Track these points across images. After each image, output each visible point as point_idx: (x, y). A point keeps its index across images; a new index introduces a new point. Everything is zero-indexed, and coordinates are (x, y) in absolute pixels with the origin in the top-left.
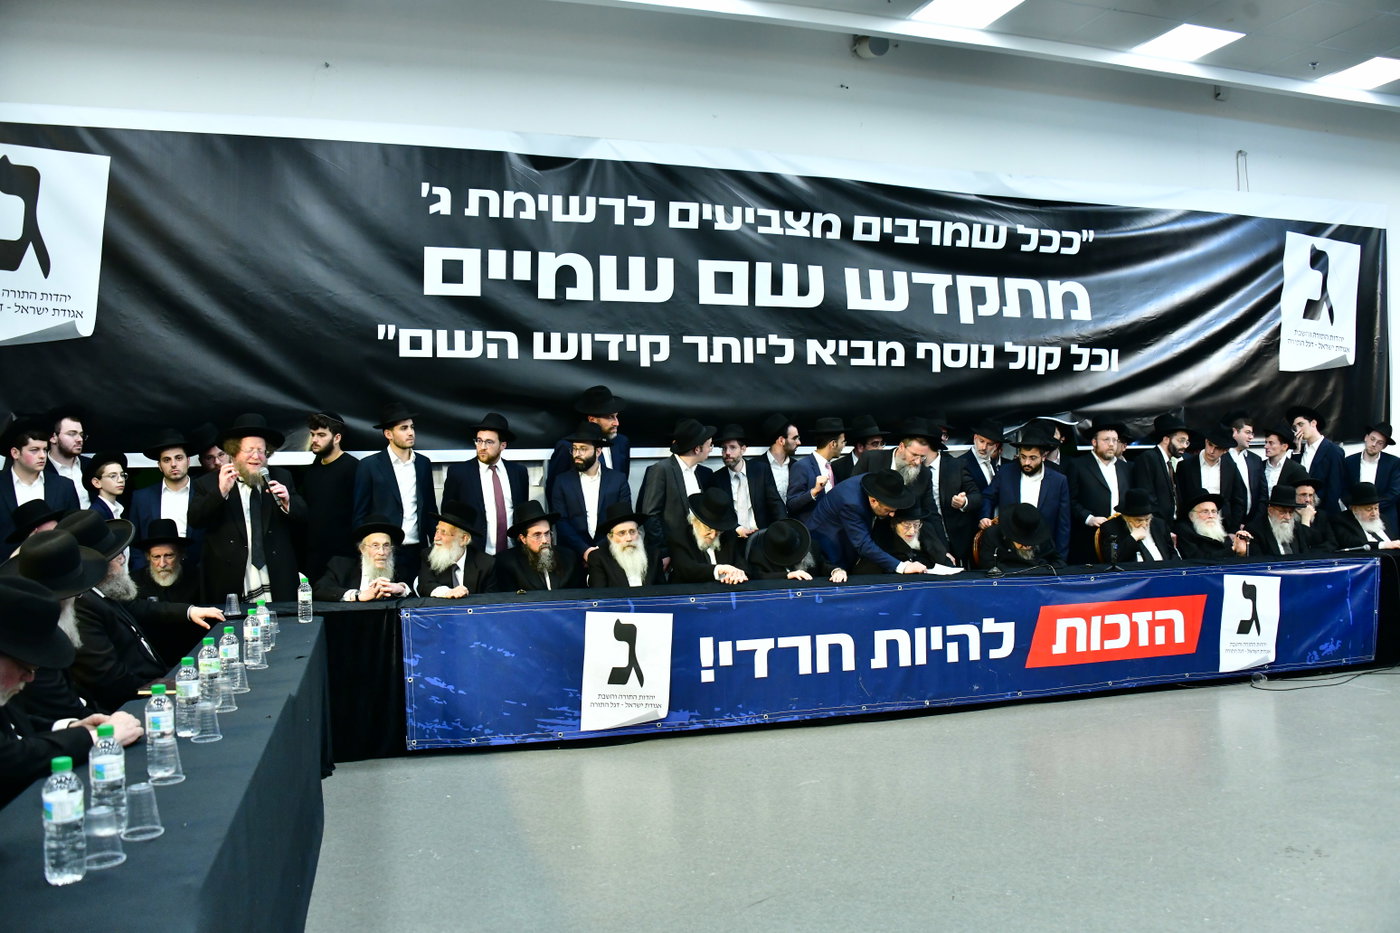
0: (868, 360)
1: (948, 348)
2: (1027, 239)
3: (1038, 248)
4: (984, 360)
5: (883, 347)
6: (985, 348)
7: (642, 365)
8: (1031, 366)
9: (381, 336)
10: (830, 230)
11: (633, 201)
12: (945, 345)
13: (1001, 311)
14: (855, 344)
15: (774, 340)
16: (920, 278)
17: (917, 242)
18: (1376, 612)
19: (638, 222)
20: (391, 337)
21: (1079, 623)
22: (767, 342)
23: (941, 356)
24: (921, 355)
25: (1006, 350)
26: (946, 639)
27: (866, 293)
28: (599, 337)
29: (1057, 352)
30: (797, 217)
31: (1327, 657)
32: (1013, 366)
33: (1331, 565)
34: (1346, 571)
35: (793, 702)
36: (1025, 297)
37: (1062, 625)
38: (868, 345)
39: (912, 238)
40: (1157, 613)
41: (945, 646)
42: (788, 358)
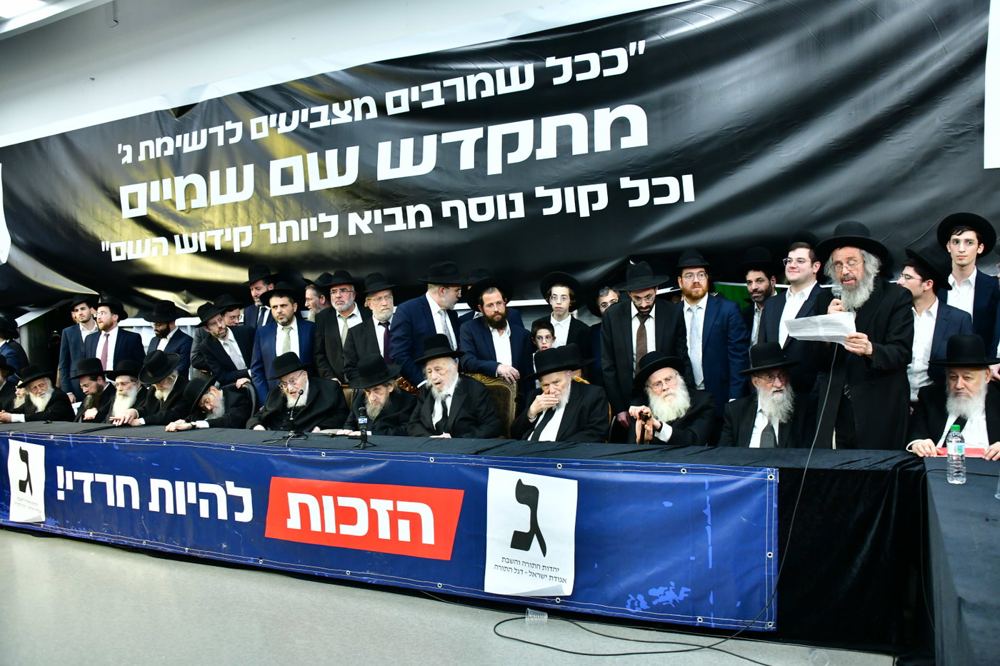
0: (399, 225)
1: (473, 202)
2: (558, 71)
3: (574, 77)
4: (514, 210)
5: (412, 210)
6: (512, 197)
7: (235, 251)
8: (571, 209)
9: (103, 250)
10: (368, 111)
11: (229, 125)
12: (470, 200)
13: (533, 154)
14: (387, 211)
15: (323, 218)
16: (448, 138)
17: (444, 104)
18: (770, 555)
19: (232, 141)
20: (107, 249)
21: (310, 500)
22: (318, 220)
23: (467, 212)
24: (446, 213)
25: (538, 195)
26: (200, 495)
27: (395, 162)
28: (210, 233)
29: (602, 189)
30: (342, 108)
31: (661, 608)
32: (546, 212)
33: (676, 471)
34: (703, 485)
35: (105, 527)
36: (564, 134)
37: (294, 499)
38: (397, 211)
39: (438, 101)
40: (399, 503)
41: (198, 501)
42: (333, 232)
